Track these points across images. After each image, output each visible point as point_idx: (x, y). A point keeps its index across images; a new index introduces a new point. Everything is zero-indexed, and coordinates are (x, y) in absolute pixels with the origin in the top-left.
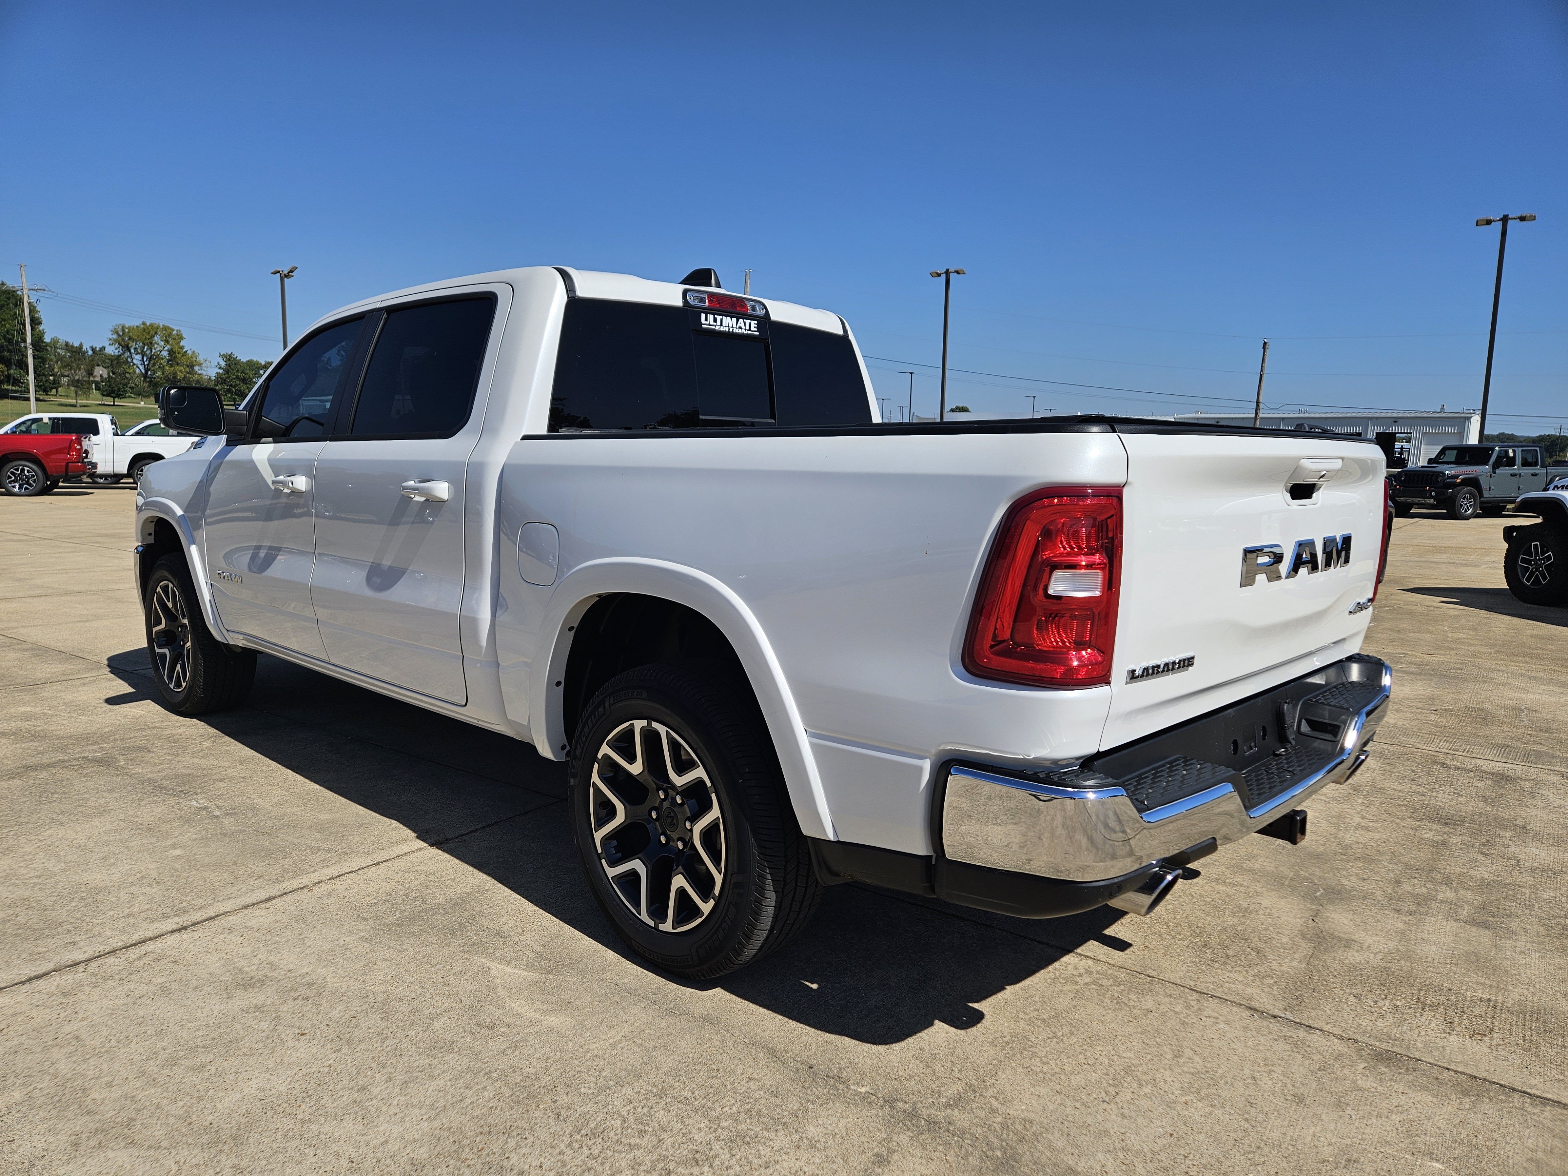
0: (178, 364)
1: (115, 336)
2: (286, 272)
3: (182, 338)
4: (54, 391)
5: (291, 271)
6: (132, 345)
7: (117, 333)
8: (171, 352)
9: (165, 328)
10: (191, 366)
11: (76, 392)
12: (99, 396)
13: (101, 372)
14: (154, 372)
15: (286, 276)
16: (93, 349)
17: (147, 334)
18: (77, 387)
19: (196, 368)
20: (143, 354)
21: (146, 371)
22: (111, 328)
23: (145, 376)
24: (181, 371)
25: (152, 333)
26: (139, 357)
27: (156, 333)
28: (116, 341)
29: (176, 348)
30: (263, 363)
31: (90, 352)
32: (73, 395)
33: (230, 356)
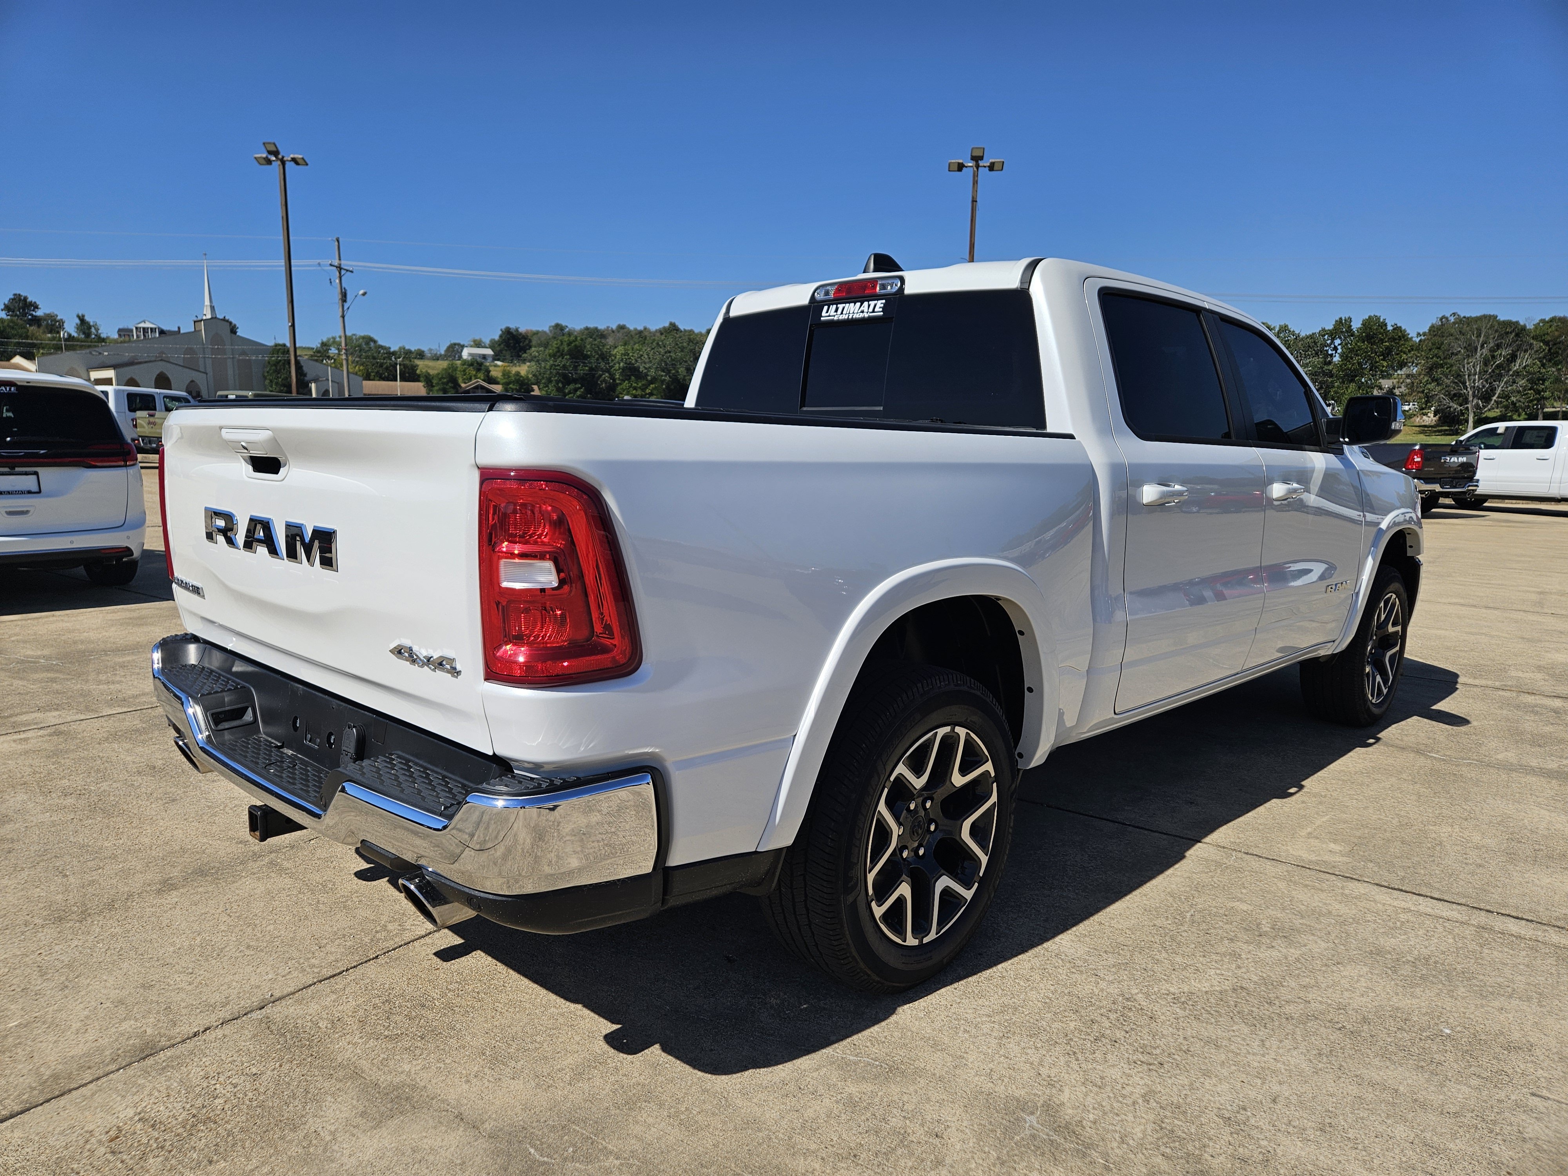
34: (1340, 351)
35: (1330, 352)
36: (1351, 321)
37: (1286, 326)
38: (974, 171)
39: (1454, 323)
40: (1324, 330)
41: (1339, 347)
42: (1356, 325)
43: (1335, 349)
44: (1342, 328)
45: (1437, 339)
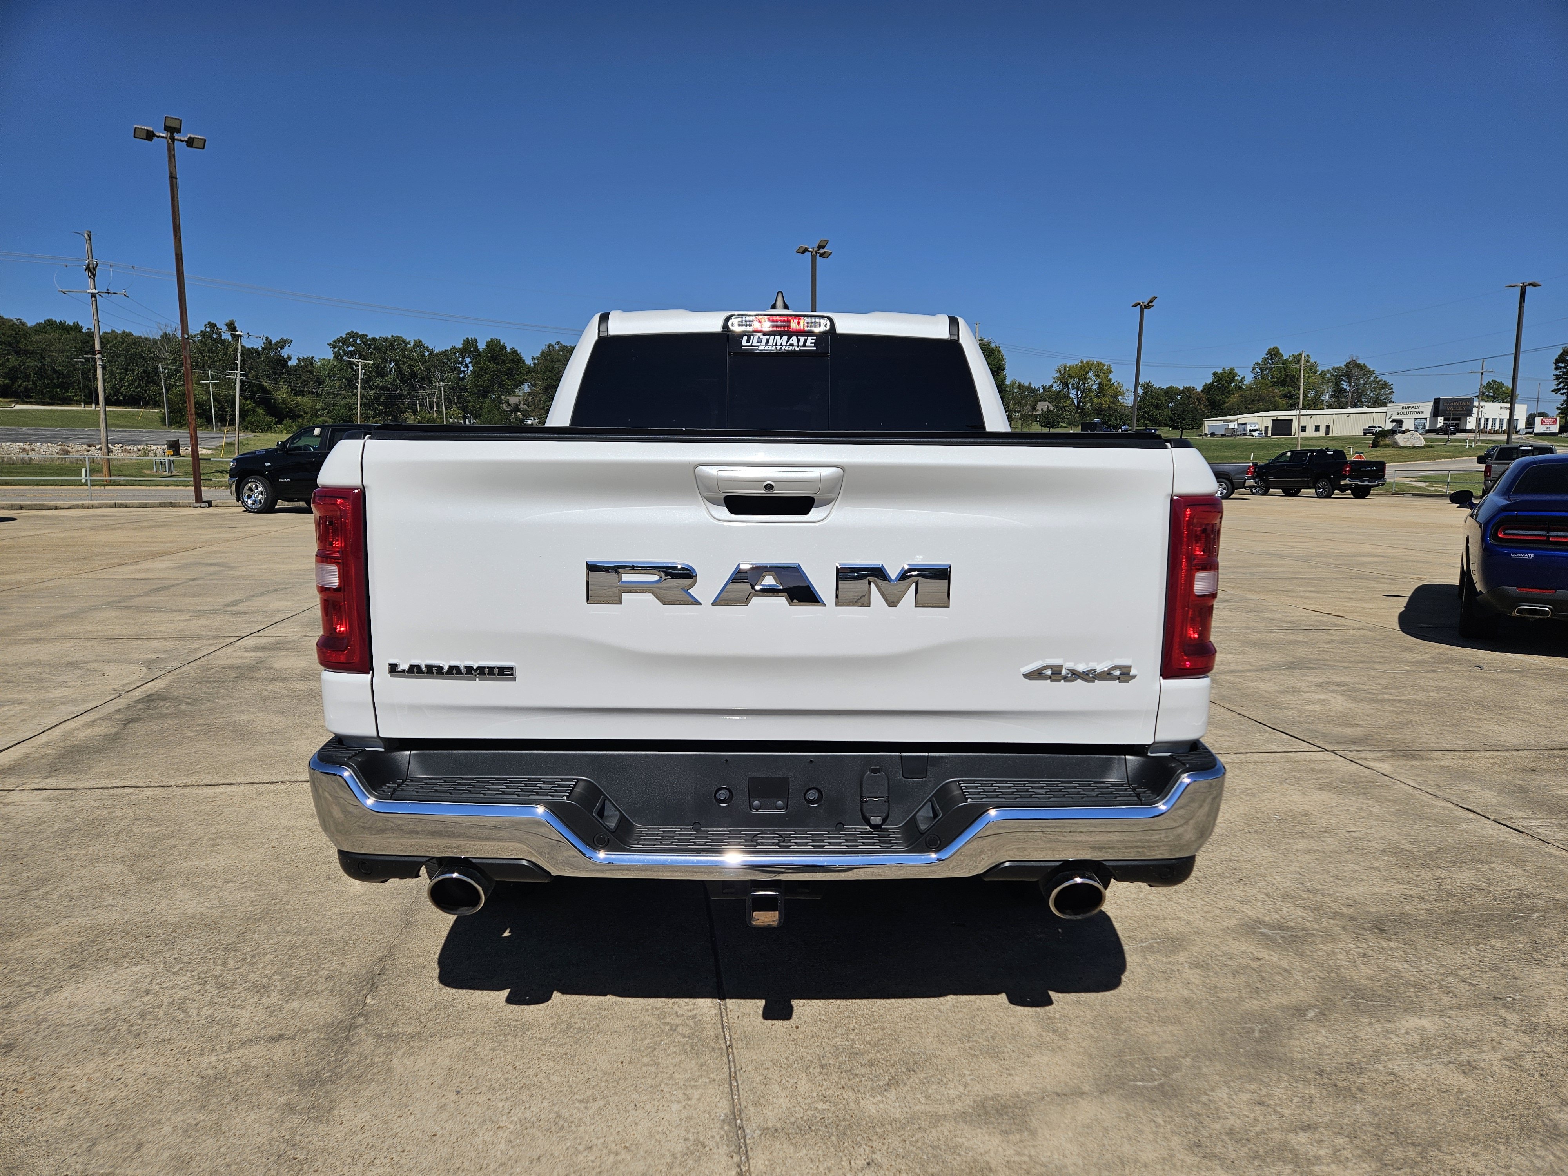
0: (1105, 395)
1: (1058, 375)
2: (1146, 303)
3: (1110, 372)
5: (1151, 302)
6: (1071, 381)
7: (1060, 372)
8: (1100, 385)
9: (1098, 364)
10: (1115, 396)
11: (1021, 424)
12: (1037, 427)
13: (1042, 406)
14: (1085, 404)
15: (1146, 307)
16: (1044, 387)
17: (1084, 370)
18: (1022, 419)
19: (1120, 398)
20: (1078, 389)
21: (1080, 402)
22: (1056, 368)
23: (1078, 407)
24: (1106, 402)
25: (1088, 369)
26: (1074, 391)
27: (1090, 369)
28: (1059, 379)
29: (1105, 381)
30: (1181, 388)
31: (1041, 391)
32: (1019, 426)
34: (471, 368)
35: (462, 369)
36: (476, 342)
37: (420, 342)
38: (168, 144)
39: (559, 351)
40: (454, 348)
41: (470, 365)
42: (482, 346)
43: (467, 366)
44: (470, 347)
45: (547, 363)
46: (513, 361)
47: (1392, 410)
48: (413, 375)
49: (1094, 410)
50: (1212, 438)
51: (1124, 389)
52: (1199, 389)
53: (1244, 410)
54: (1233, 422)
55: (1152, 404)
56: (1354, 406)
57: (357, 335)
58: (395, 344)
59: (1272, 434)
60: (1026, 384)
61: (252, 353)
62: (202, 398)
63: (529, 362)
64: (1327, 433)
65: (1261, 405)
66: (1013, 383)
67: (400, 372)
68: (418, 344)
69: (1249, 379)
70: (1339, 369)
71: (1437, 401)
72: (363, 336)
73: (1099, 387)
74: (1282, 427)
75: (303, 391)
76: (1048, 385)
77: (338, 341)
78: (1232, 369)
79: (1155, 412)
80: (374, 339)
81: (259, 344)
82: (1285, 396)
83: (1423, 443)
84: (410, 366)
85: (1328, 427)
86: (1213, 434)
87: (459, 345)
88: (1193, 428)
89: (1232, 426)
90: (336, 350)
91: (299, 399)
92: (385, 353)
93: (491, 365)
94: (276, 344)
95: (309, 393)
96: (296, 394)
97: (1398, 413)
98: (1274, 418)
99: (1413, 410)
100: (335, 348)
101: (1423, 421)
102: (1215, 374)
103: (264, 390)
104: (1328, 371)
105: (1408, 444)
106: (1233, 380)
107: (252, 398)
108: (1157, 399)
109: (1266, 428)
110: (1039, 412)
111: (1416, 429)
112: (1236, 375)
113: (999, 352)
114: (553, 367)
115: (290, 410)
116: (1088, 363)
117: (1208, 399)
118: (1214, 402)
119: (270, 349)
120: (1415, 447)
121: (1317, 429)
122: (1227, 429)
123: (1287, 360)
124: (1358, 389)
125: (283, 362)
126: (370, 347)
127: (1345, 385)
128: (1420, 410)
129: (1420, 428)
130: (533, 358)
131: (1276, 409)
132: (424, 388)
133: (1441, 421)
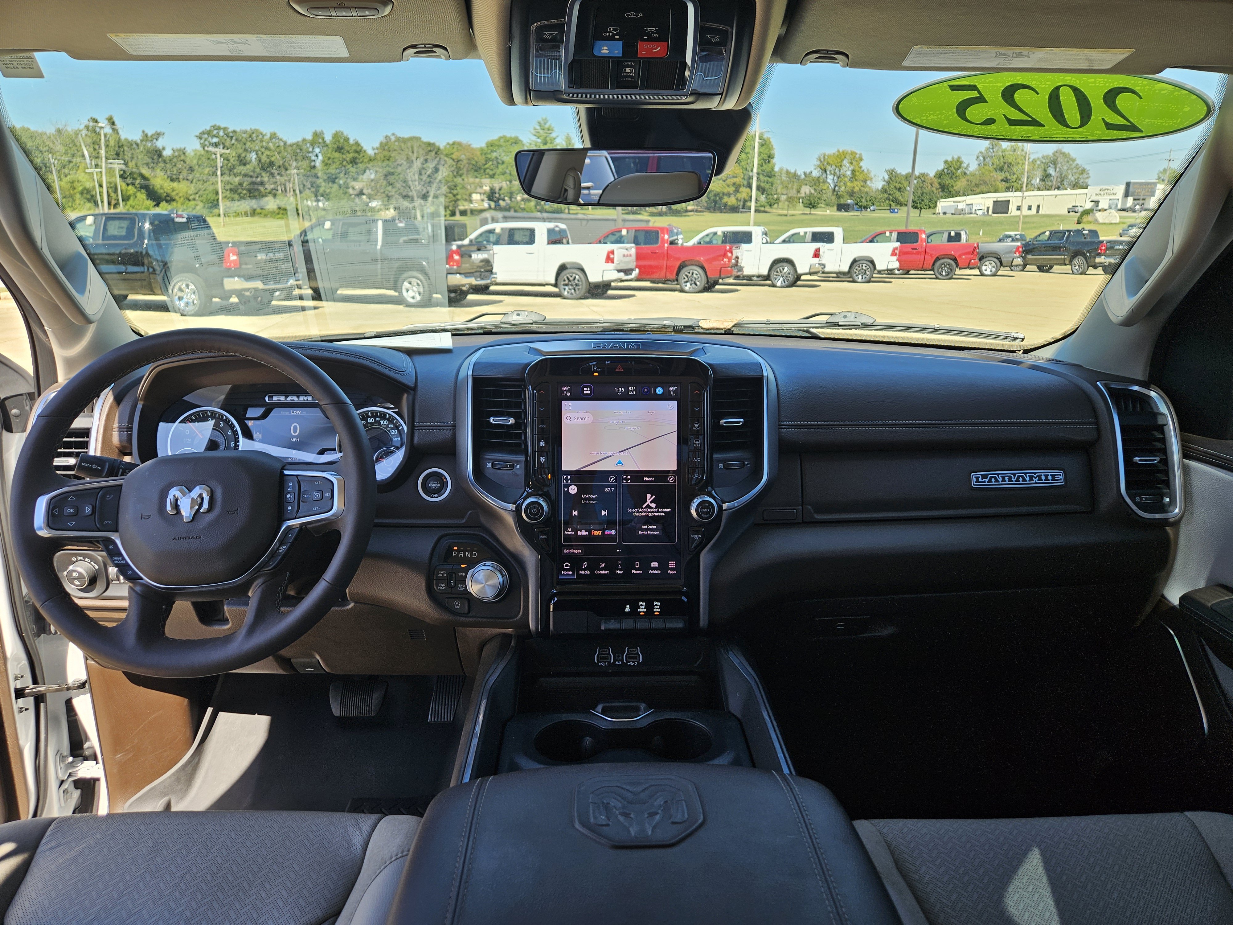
0: (856, 180)
1: (818, 163)
3: (861, 159)
4: (776, 205)
6: (829, 168)
7: (820, 160)
8: (853, 171)
9: (853, 153)
10: (865, 181)
11: (788, 206)
12: (803, 208)
13: (806, 190)
14: (840, 187)
16: (805, 174)
17: (841, 156)
18: (789, 202)
19: (868, 182)
20: (834, 174)
21: (835, 186)
22: (817, 156)
23: (834, 190)
24: (857, 186)
25: (843, 157)
26: (831, 177)
27: (846, 157)
28: (819, 166)
29: (857, 168)
31: (803, 176)
32: (786, 207)
33: (893, 171)
34: (320, 157)
35: (313, 158)
36: (324, 135)
37: (275, 134)
39: (395, 141)
40: (305, 140)
41: (319, 155)
42: (328, 138)
43: (317, 156)
44: (318, 136)
45: (386, 153)
46: (356, 152)
47: (1092, 192)
48: (271, 164)
49: (847, 192)
50: (944, 216)
51: (872, 175)
52: (932, 174)
53: (970, 192)
54: (962, 202)
55: (895, 187)
56: (1058, 188)
57: (219, 128)
58: (253, 136)
59: (993, 213)
60: (793, 171)
61: (132, 145)
62: (88, 185)
63: (371, 152)
64: (1038, 211)
65: (983, 188)
66: (781, 170)
67: (260, 161)
68: (273, 136)
69: (974, 167)
70: (1047, 157)
71: (1128, 184)
72: (225, 129)
73: (853, 174)
74: (1001, 207)
75: (178, 178)
76: (808, 171)
77: (203, 133)
78: (959, 158)
79: (898, 194)
80: (234, 132)
81: (136, 137)
82: (1002, 180)
83: (1118, 220)
84: (268, 156)
85: (1039, 206)
86: (945, 213)
87: (309, 137)
88: (930, 207)
89: (961, 206)
90: (202, 141)
91: (175, 184)
92: (245, 144)
93: (337, 155)
94: (151, 136)
95: (184, 179)
96: (172, 180)
97: (1096, 195)
98: (995, 199)
99: (1109, 191)
100: (201, 138)
101: (1116, 201)
102: (946, 162)
103: (143, 177)
104: (1038, 158)
105: (1107, 221)
106: (960, 167)
107: (133, 184)
108: (900, 183)
109: (988, 208)
110: (803, 195)
111: (1110, 208)
112: (961, 163)
113: (770, 142)
114: (390, 157)
115: (168, 196)
116: (843, 152)
117: (940, 184)
118: (944, 185)
119: (147, 140)
120: (1111, 224)
121: (1030, 208)
122: (956, 209)
123: (1006, 149)
124: (1061, 175)
125: (158, 153)
126: (231, 138)
127: (1051, 171)
128: (1114, 192)
129: (1113, 207)
130: (373, 149)
131: (996, 191)
132: (282, 175)
133: (1130, 201)
